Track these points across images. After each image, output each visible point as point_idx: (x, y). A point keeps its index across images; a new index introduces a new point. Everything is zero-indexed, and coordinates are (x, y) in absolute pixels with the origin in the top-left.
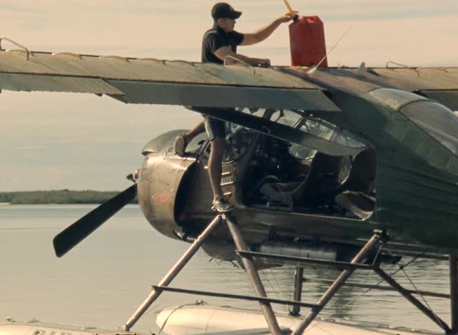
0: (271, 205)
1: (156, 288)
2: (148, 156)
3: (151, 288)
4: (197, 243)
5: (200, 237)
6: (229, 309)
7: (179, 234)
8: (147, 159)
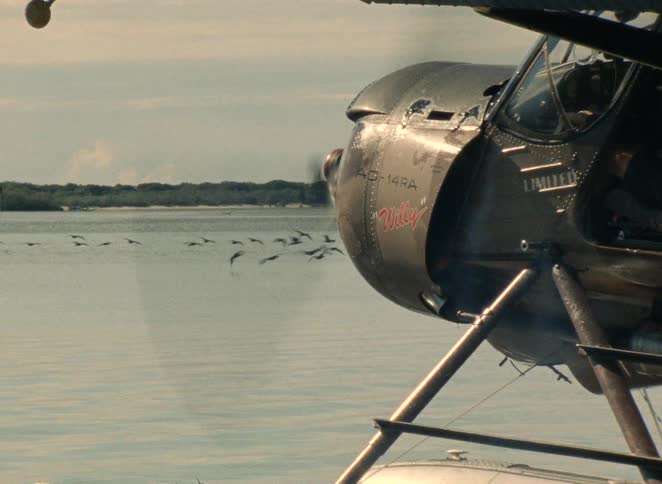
0: (626, 237)
1: (383, 425)
2: (363, 121)
3: (373, 424)
4: (481, 324)
5: (486, 311)
6: (527, 472)
7: (431, 302)
8: (361, 127)
